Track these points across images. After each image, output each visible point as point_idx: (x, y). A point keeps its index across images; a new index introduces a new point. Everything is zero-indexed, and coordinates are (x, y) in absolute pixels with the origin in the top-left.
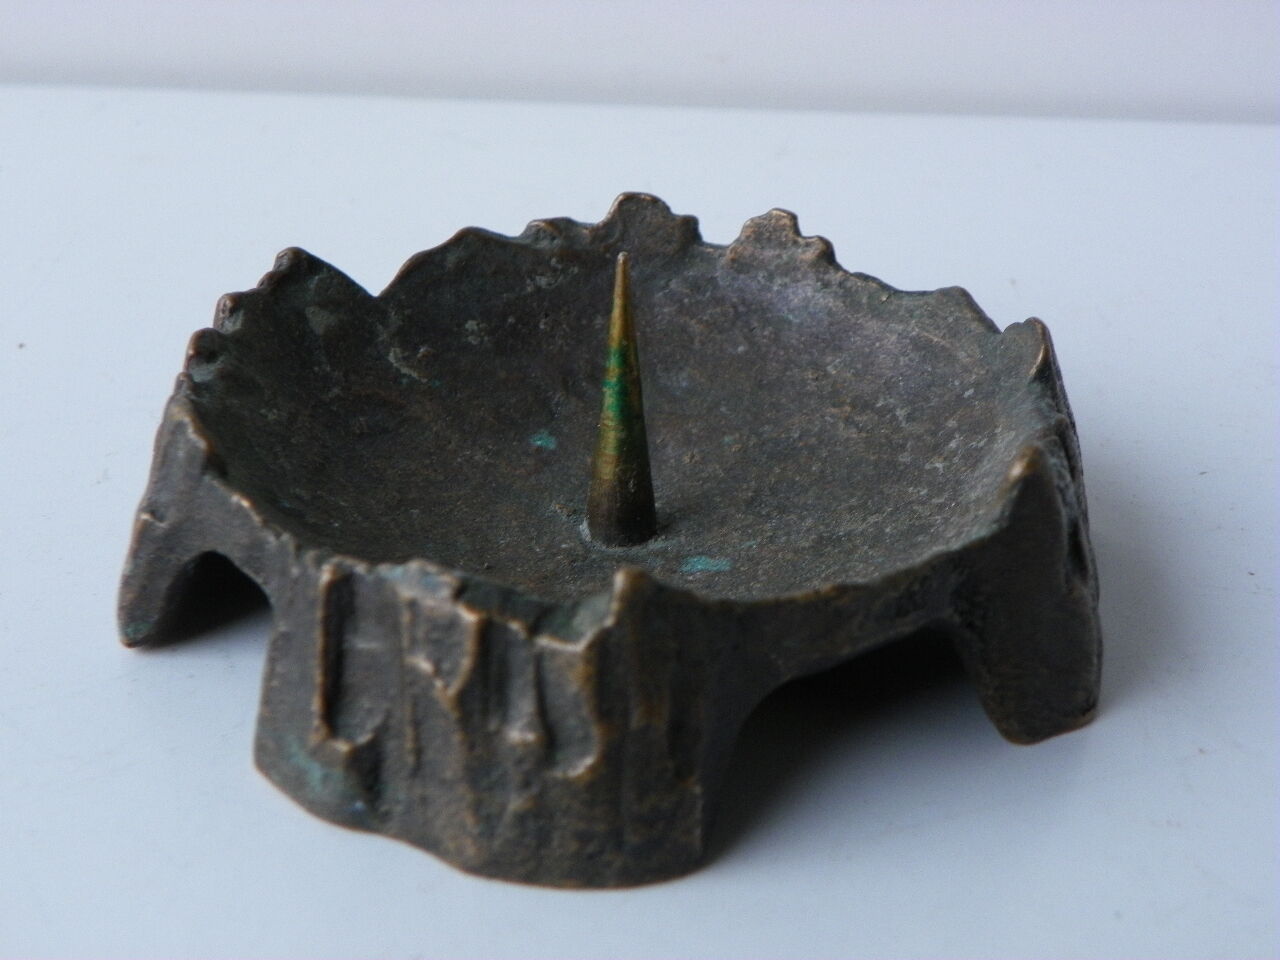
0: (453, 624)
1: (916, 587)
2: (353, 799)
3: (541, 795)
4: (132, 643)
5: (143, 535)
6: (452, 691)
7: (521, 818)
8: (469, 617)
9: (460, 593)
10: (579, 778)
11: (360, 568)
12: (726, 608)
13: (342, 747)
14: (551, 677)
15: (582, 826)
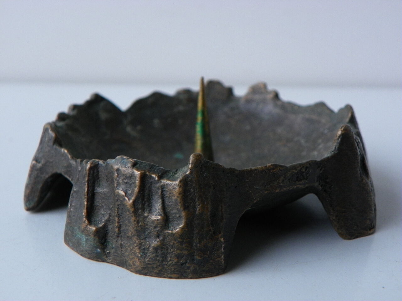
0: (132, 176)
1: (304, 170)
2: (97, 248)
3: (163, 240)
4: (28, 209)
5: (33, 168)
6: (131, 202)
7: (156, 249)
8: (137, 173)
9: (134, 165)
10: (177, 232)
11: (101, 162)
12: (232, 171)
13: (94, 228)
14: (167, 194)
15: (178, 252)
